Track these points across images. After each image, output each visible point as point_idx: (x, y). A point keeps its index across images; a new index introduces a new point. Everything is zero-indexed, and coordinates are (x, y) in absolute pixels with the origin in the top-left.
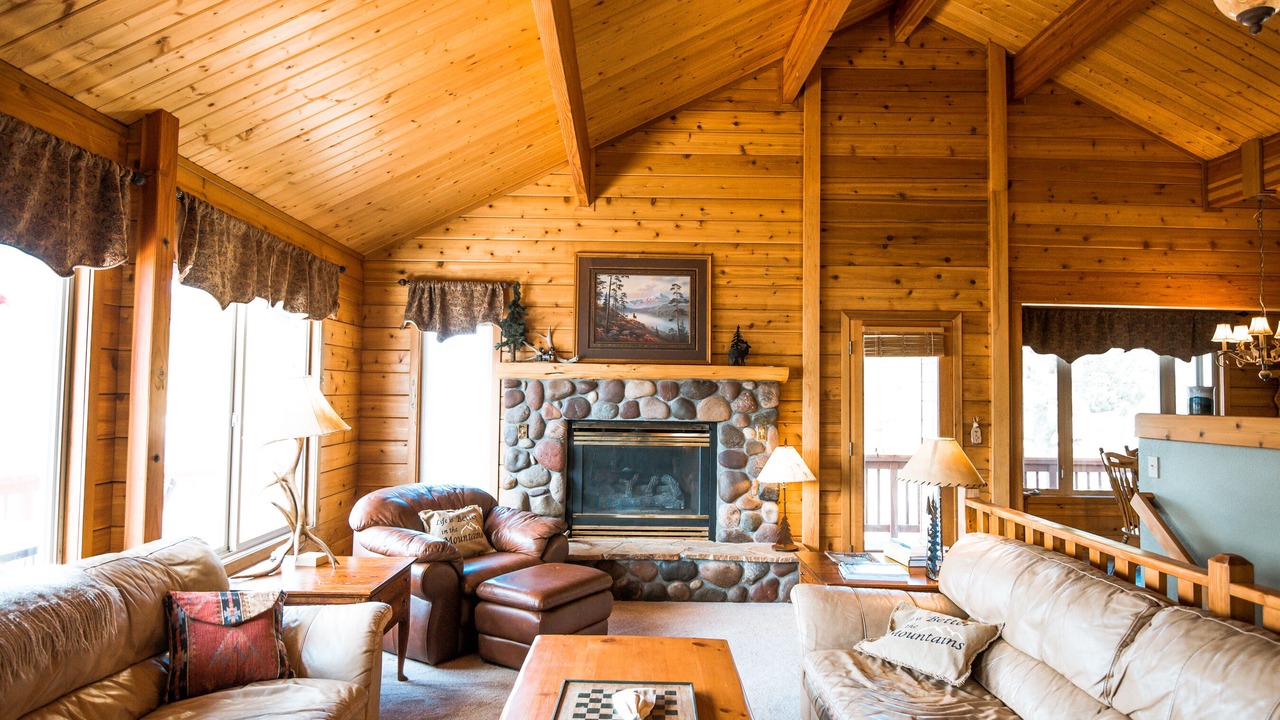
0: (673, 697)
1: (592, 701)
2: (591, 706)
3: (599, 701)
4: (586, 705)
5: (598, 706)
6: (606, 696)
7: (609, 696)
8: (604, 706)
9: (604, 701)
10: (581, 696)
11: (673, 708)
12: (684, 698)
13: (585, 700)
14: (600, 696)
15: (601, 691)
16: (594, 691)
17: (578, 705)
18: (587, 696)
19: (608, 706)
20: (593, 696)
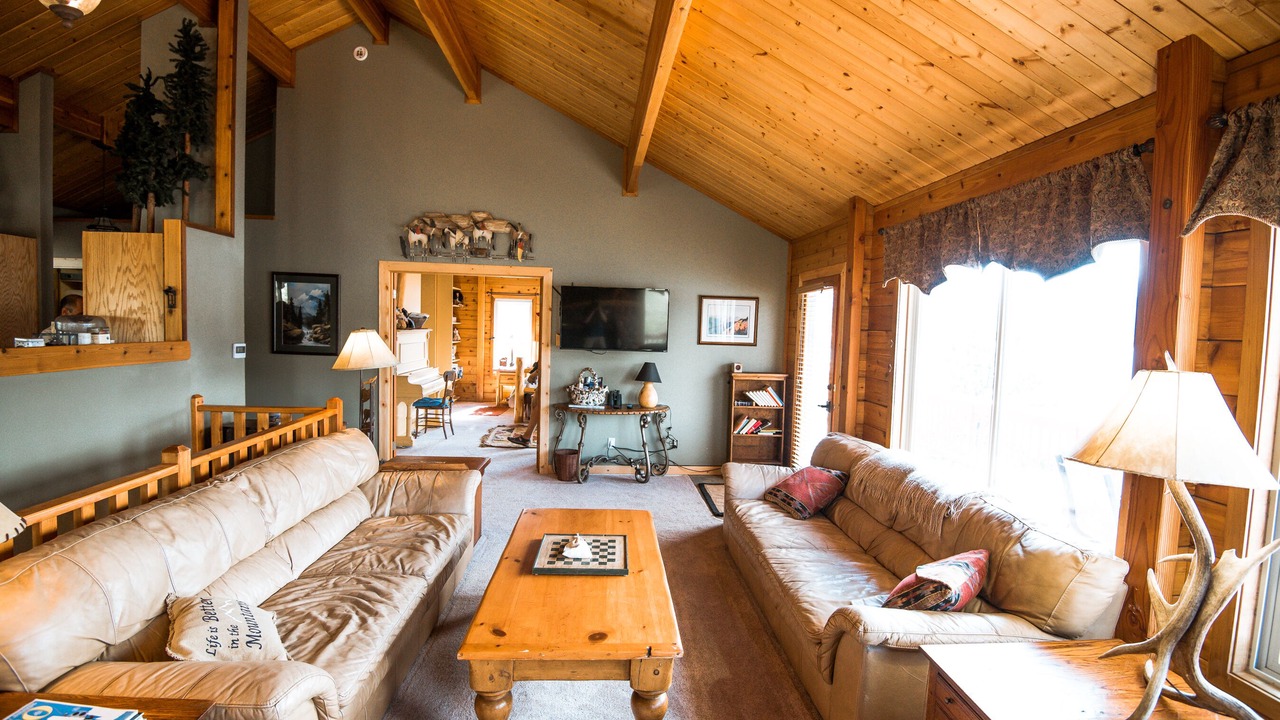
0: (551, 560)
1: (606, 557)
2: (606, 553)
3: (601, 557)
4: (609, 554)
5: (601, 554)
6: (597, 560)
7: (594, 560)
8: (598, 553)
9: (597, 557)
10: (613, 560)
11: (553, 552)
12: (543, 559)
13: (610, 557)
14: (601, 560)
15: (600, 563)
16: (605, 564)
17: (614, 554)
18: (609, 560)
19: (594, 553)
20: (605, 560)
